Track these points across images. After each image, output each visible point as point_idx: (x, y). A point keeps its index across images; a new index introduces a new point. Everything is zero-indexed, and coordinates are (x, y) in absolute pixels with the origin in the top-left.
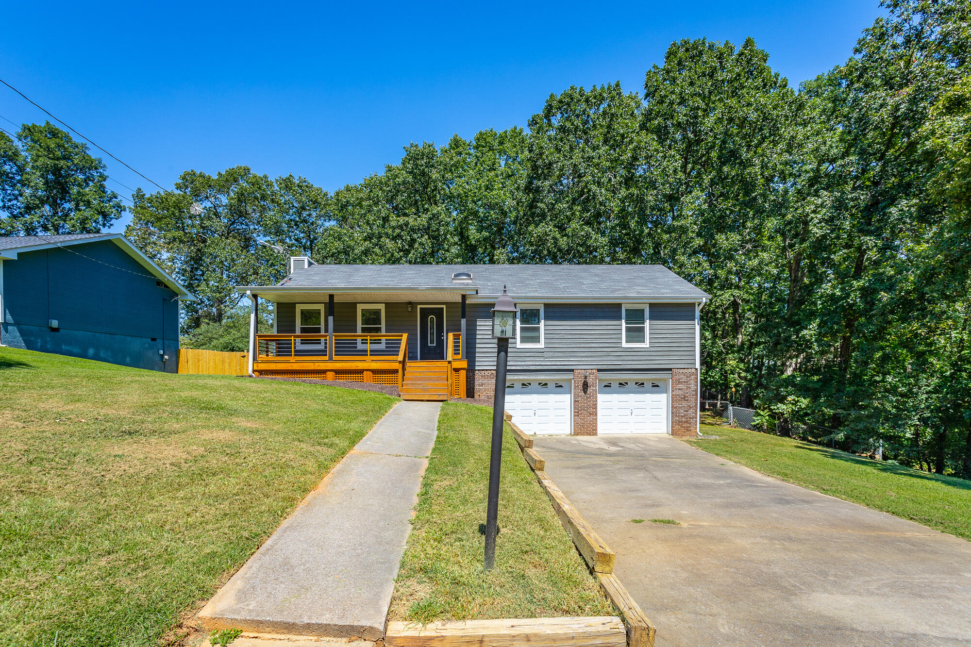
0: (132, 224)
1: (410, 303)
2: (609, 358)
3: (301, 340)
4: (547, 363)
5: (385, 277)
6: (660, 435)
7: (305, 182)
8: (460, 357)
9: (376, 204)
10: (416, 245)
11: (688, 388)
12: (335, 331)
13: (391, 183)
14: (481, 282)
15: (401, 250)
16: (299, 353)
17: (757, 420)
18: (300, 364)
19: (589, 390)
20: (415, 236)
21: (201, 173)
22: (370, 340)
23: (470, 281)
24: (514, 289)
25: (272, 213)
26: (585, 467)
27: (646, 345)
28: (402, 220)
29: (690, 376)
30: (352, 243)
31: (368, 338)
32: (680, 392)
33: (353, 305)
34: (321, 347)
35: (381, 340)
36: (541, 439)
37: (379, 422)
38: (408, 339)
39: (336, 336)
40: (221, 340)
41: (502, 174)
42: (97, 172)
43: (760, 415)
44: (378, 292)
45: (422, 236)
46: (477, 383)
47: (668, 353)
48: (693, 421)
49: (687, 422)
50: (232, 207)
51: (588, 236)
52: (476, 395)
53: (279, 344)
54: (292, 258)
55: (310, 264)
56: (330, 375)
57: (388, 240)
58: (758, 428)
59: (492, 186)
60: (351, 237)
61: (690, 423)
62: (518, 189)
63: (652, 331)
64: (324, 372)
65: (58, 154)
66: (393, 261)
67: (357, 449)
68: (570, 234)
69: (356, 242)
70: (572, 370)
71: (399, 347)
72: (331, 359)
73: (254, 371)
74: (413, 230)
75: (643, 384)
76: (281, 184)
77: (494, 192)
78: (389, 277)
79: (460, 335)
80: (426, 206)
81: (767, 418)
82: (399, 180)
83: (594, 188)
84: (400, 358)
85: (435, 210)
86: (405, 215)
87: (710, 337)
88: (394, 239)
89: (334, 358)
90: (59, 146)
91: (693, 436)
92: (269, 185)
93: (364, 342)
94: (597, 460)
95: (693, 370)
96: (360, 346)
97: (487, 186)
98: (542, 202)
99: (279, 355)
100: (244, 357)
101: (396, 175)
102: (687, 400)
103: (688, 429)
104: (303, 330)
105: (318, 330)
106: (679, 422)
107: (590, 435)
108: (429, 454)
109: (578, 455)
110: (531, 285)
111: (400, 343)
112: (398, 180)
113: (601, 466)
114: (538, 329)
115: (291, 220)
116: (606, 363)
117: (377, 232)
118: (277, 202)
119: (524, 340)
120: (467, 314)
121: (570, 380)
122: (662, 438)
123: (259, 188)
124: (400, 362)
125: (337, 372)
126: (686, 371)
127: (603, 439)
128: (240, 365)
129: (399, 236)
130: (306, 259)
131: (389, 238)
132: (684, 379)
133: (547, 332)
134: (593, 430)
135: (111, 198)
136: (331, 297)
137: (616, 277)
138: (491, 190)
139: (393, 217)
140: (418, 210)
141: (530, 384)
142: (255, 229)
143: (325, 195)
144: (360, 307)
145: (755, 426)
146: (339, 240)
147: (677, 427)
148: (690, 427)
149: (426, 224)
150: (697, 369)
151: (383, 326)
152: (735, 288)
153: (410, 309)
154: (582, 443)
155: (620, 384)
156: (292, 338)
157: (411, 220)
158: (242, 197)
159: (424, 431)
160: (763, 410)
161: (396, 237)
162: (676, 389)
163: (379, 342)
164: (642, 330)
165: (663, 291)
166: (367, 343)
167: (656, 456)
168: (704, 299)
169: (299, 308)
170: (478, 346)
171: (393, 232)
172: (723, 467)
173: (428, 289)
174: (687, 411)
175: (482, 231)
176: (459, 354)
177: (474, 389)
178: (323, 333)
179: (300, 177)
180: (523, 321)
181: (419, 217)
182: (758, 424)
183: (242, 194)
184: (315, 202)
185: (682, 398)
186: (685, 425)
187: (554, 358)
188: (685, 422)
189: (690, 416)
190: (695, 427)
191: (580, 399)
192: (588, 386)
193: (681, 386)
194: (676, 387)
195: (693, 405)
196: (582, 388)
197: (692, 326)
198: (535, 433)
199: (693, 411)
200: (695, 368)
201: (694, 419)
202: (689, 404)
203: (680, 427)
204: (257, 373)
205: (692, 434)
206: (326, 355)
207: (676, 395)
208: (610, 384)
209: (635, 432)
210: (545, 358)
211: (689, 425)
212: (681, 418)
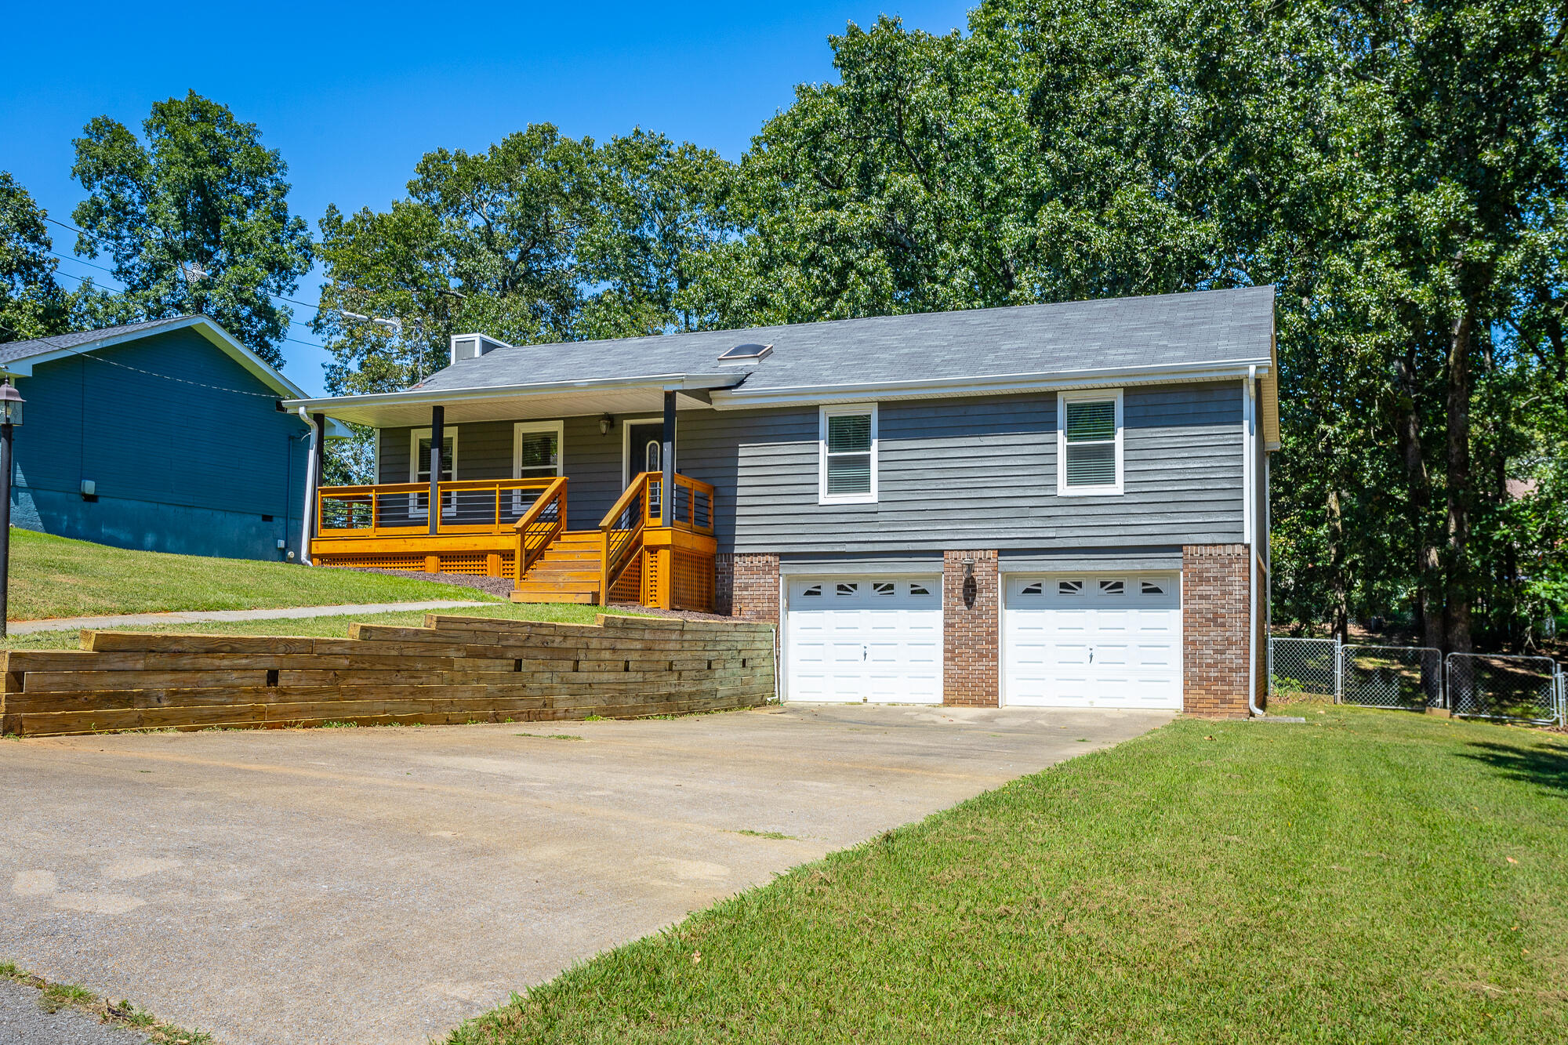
0: (331, 282)
1: (606, 417)
2: (1025, 524)
4: (885, 539)
8: (659, 521)
11: (1224, 593)
18: (385, 542)
19: (979, 600)
21: (458, 153)
23: (748, 362)
24: (827, 373)
27: (1117, 488)
29: (1230, 563)
31: (497, 488)
32: (1204, 605)
33: (507, 426)
39: (443, 487)
42: (272, 180)
46: (736, 583)
47: (1173, 508)
48: (1237, 677)
49: (1223, 679)
52: (737, 611)
54: (454, 338)
55: (487, 347)
56: (432, 562)
61: (1231, 684)
63: (1132, 455)
64: (420, 556)
65: (203, 154)
70: (941, 553)
72: (434, 531)
73: (311, 556)
75: (1119, 585)
79: (661, 476)
89: (441, 529)
90: (205, 137)
91: (1239, 715)
95: (1239, 549)
102: (1223, 625)
103: (1225, 699)
106: (1201, 678)
107: (980, 704)
114: (865, 462)
116: (1016, 533)
119: (836, 485)
121: (936, 578)
124: (518, 531)
125: (444, 556)
126: (1219, 550)
132: (1214, 570)
133: (884, 466)
134: (988, 693)
135: (294, 231)
136: (438, 411)
137: (1103, 327)
141: (855, 586)
144: (520, 430)
147: (1196, 692)
148: (1230, 692)
150: (1248, 546)
151: (560, 466)
153: (604, 429)
154: (924, 717)
155: (1063, 585)
156: (373, 493)
162: (1193, 597)
164: (1106, 453)
165: (1167, 355)
168: (1252, 369)
169: (413, 437)
170: (739, 501)
174: (1222, 652)
176: (658, 515)
177: (730, 596)
179: (653, 134)
180: (835, 442)
185: (1208, 620)
186: (1216, 688)
187: (900, 525)
188: (1216, 679)
189: (1230, 665)
190: (1243, 692)
191: (957, 620)
192: (975, 591)
193: (1207, 588)
194: (1194, 593)
195: (1238, 638)
196: (962, 596)
197: (1236, 439)
198: (865, 700)
199: (1239, 652)
200: (1242, 544)
201: (1242, 674)
202: (1227, 634)
203: (1203, 692)
204: (316, 560)
205: (1237, 711)
206: (425, 524)
207: (1194, 612)
208: (1039, 585)
209: (1100, 703)
210: (881, 526)
211: (1227, 688)
212: (1208, 669)
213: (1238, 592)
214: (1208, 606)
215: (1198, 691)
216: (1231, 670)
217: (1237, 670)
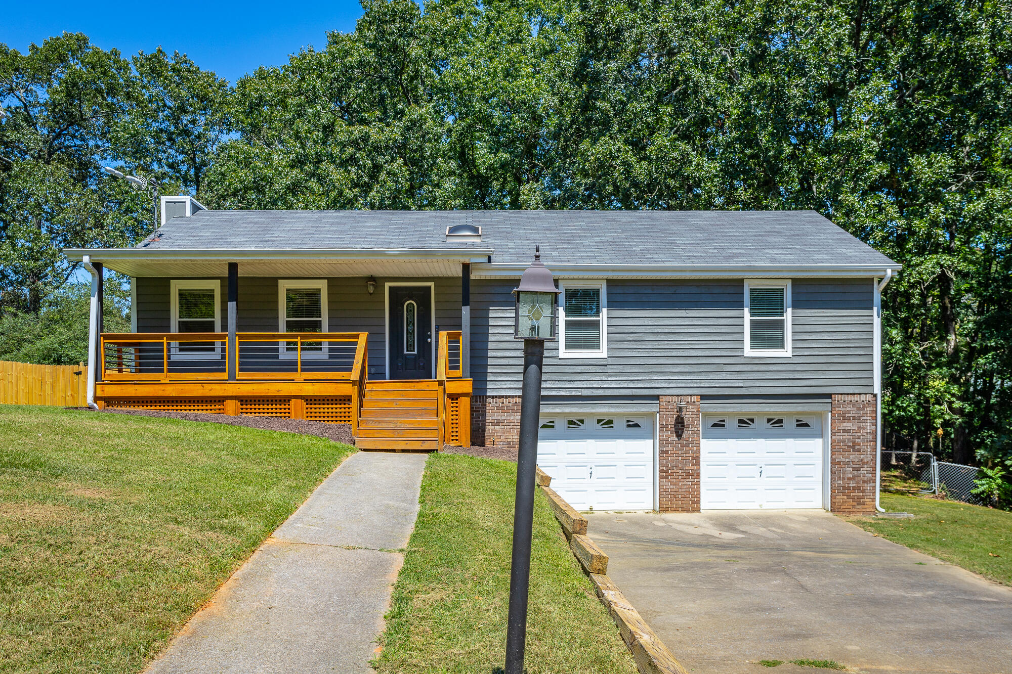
1: (372, 279)
2: (721, 376)
3: (181, 344)
4: (612, 386)
5: (328, 232)
6: (811, 512)
7: (186, 62)
8: (459, 373)
9: (312, 102)
10: (383, 176)
11: (859, 428)
12: (239, 328)
13: (338, 64)
14: (497, 242)
15: (356, 185)
16: (176, 367)
17: (982, 486)
18: (179, 387)
19: (687, 433)
20: (381, 160)
22: (302, 343)
23: (477, 240)
24: (555, 253)
25: (127, 118)
26: (678, 568)
27: (787, 352)
28: (357, 130)
29: (864, 407)
30: (269, 172)
31: (299, 340)
32: (846, 436)
33: (272, 282)
34: (215, 356)
35: (320, 343)
36: (602, 519)
37: (317, 489)
38: (368, 342)
39: (241, 337)
40: (39, 344)
41: (533, 49)
43: (986, 476)
44: (315, 259)
45: (393, 159)
46: (489, 419)
47: (824, 367)
48: (868, 487)
49: (858, 488)
50: (56, 107)
51: (685, 160)
52: (488, 443)
53: (140, 351)
54: (164, 199)
55: (195, 209)
56: (232, 405)
57: (332, 167)
58: (984, 499)
59: (516, 70)
60: (268, 160)
61: (863, 491)
62: (561, 76)
63: (798, 328)
64: (220, 400)
66: (341, 203)
67: (279, 535)
68: (653, 156)
69: (276, 169)
70: (657, 397)
71: (353, 357)
72: (232, 377)
73: (96, 399)
74: (377, 149)
75: (780, 421)
76: (142, 66)
77: (520, 82)
78: (335, 232)
79: (460, 334)
80: (400, 106)
81: (999, 481)
82: (352, 59)
83: (696, 73)
84: (355, 375)
85: (415, 112)
86: (363, 121)
87: (899, 339)
88: (343, 164)
89: (239, 375)
91: (869, 513)
92: (123, 68)
93: (291, 347)
94: (700, 556)
95: (869, 397)
96: (284, 355)
97: (507, 70)
98: (604, 99)
99: (140, 371)
100: (79, 373)
101: (347, 51)
102: (859, 450)
103: (860, 502)
104: (183, 326)
105: (210, 327)
106: (844, 488)
107: (686, 510)
108: (405, 544)
109: (666, 548)
110: (584, 246)
111: (354, 350)
112: (349, 58)
113: (706, 566)
114: (596, 325)
115: (161, 130)
116: (716, 384)
117: (313, 152)
118: (137, 99)
119: (572, 343)
120: (472, 298)
121: (653, 415)
122: (814, 517)
123: (104, 73)
124: (354, 383)
125: (244, 400)
126: (856, 398)
127: (710, 518)
128: (72, 389)
129: (352, 159)
130: (188, 200)
131: (334, 162)
133: (613, 329)
134: (693, 502)
136: (233, 267)
137: (733, 232)
138: (515, 78)
139: (341, 126)
140: (385, 113)
141: (582, 421)
142: (98, 147)
143: (222, 85)
144: (284, 286)
145: (977, 496)
146: (246, 166)
147: (840, 498)
148: (863, 497)
149: (400, 138)
150: (875, 396)
151: (324, 319)
152: (943, 252)
153: (371, 289)
154: (674, 526)
155: (741, 421)
156: (165, 340)
157: (373, 132)
158: (73, 90)
159: (396, 504)
160: (992, 468)
161: (347, 161)
162: (839, 431)
163: (317, 347)
164: (780, 325)
165: (817, 257)
166: (296, 349)
167: (804, 548)
168: (889, 272)
169: (175, 287)
170: (490, 354)
171: (342, 152)
172: (921, 568)
173: (403, 254)
175: (498, 151)
176: (457, 368)
177: (484, 430)
178: (218, 331)
179: (176, 55)
180: (569, 311)
181: (388, 125)
182: (983, 492)
183: (75, 84)
184: (203, 98)
185: (849, 447)
186: (854, 494)
187: (625, 376)
188: (854, 488)
189: (863, 479)
190: (872, 497)
191: (670, 448)
192: (684, 426)
193: (848, 424)
194: (839, 428)
195: (869, 459)
196: (673, 429)
197: (868, 320)
198: (591, 509)
199: (869, 469)
200: (872, 394)
201: (871, 484)
202: (862, 457)
203: (845, 497)
204: (101, 403)
205: (868, 510)
206: (224, 370)
207: (840, 441)
208: (723, 421)
209: (766, 506)
210: (612, 376)
211: (861, 494)
212: (849, 482)
213: (869, 427)
214: (848, 437)
215: (842, 497)
216: (864, 482)
217: (868, 482)
